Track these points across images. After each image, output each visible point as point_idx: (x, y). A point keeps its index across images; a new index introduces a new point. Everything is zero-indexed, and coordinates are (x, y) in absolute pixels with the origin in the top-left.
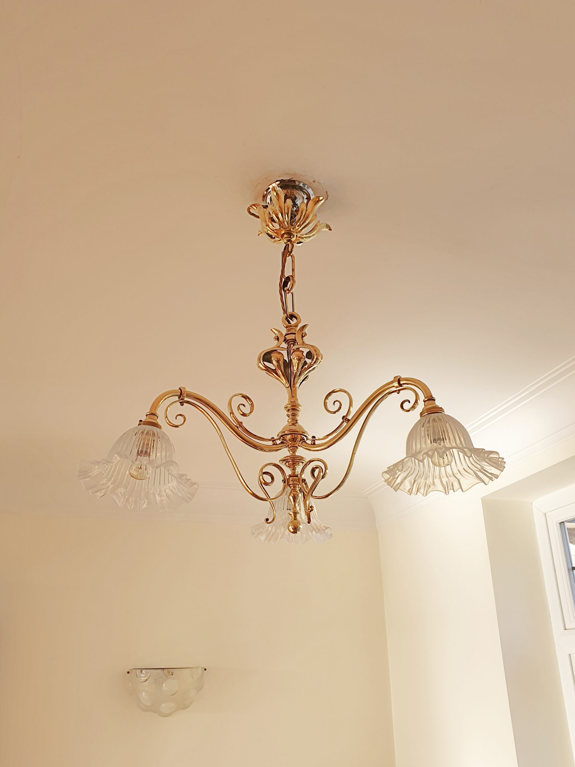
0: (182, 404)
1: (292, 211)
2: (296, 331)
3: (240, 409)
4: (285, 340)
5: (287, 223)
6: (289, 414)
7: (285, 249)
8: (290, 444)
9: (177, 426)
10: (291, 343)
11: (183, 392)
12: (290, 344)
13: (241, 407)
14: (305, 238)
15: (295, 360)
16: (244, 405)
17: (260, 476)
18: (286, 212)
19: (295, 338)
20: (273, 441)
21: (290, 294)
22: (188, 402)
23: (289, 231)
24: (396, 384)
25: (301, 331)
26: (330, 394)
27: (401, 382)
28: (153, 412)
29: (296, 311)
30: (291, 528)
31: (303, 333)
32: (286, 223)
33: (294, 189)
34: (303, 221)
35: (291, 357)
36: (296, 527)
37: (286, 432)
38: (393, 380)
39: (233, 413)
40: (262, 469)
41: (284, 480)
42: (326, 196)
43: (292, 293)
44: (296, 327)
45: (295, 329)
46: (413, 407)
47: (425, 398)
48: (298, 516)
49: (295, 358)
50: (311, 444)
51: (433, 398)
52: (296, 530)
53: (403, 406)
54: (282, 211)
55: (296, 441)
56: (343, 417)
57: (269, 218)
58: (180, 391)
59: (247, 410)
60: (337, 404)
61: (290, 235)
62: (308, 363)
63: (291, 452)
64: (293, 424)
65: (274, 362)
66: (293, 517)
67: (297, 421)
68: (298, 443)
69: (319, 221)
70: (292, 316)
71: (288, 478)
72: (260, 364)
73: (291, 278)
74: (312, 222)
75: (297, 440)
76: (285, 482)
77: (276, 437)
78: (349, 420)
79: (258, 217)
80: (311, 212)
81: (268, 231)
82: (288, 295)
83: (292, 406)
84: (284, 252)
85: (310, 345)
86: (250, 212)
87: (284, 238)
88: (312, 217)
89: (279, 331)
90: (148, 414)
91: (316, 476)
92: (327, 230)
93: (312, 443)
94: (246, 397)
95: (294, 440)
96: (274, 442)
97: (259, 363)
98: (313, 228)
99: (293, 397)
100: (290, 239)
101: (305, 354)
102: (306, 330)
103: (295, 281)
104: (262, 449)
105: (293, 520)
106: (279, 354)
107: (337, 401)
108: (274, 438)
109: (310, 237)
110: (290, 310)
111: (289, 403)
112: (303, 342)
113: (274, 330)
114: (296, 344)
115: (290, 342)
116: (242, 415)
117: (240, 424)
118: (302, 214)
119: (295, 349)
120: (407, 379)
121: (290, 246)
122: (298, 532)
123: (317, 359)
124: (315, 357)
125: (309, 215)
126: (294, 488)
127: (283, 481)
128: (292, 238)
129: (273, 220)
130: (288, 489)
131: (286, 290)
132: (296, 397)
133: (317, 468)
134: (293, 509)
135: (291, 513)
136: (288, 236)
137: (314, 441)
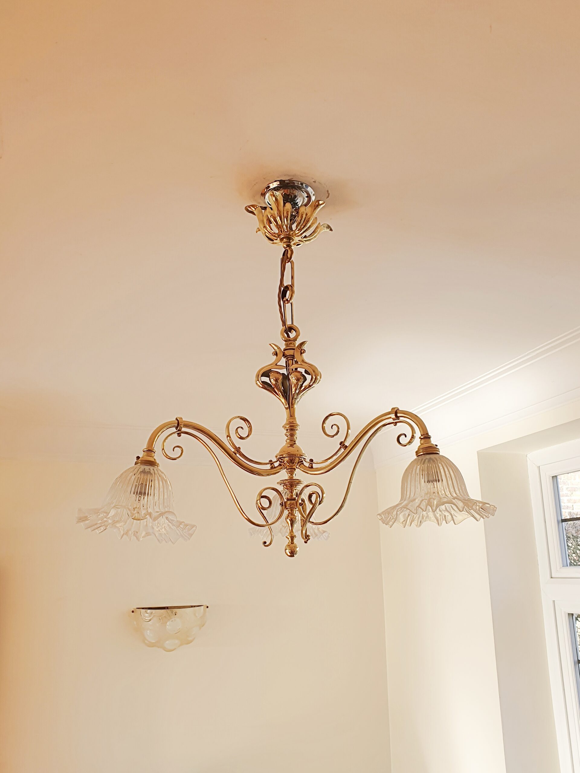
0: (179, 435)
1: (292, 215)
2: (295, 346)
3: (238, 433)
4: (283, 355)
5: (287, 226)
6: (288, 434)
7: (284, 255)
8: (288, 465)
9: (175, 459)
10: (289, 358)
11: (180, 423)
13: (239, 430)
14: (304, 242)
16: (242, 428)
17: (258, 500)
18: (285, 216)
19: (294, 354)
20: (271, 464)
21: (290, 304)
22: (185, 433)
23: (288, 236)
24: (393, 416)
25: (300, 349)
26: (327, 418)
27: (398, 414)
28: (149, 449)
29: (295, 324)
30: (288, 551)
32: (285, 227)
33: (294, 189)
34: (304, 225)
36: (293, 551)
37: (284, 456)
38: (390, 410)
39: (230, 437)
40: (261, 493)
41: (282, 503)
42: (327, 194)
43: (291, 303)
44: (294, 341)
45: (294, 344)
46: (410, 442)
47: (421, 435)
48: (295, 541)
50: (309, 467)
51: (429, 437)
52: (293, 554)
53: (399, 439)
54: (281, 216)
55: (294, 463)
56: (341, 443)
57: (267, 220)
58: (177, 421)
59: (244, 434)
60: (335, 428)
61: (290, 240)
63: (289, 474)
64: (292, 446)
65: (273, 380)
66: (290, 540)
67: (295, 441)
68: (296, 465)
69: (320, 223)
70: (290, 329)
71: (286, 502)
72: (258, 381)
73: (290, 288)
74: (313, 226)
75: (295, 461)
76: (282, 506)
77: (274, 460)
78: (346, 447)
80: (311, 216)
82: (287, 305)
83: (290, 427)
84: (283, 257)
85: (308, 364)
86: (247, 210)
87: (283, 242)
88: (313, 220)
89: (279, 348)
90: (145, 450)
91: (313, 502)
92: (328, 230)
93: (310, 466)
94: (245, 420)
96: (273, 465)
97: (257, 380)
98: (313, 232)
99: (292, 416)
100: (289, 243)
102: (305, 347)
103: (294, 292)
104: (259, 474)
105: (290, 544)
106: (277, 374)
107: (335, 425)
108: (272, 461)
109: (310, 240)
110: (289, 323)
111: (287, 423)
112: (303, 360)
113: (272, 344)
114: (295, 361)
116: (239, 438)
117: (238, 450)
118: (302, 217)
120: (404, 412)
121: (289, 252)
122: (295, 555)
123: (316, 378)
124: (315, 375)
125: (309, 218)
126: (291, 511)
127: (280, 504)
130: (286, 512)
131: (285, 301)
132: (294, 416)
133: (313, 493)
134: (290, 533)
135: (288, 537)
136: (287, 240)
137: (311, 464)
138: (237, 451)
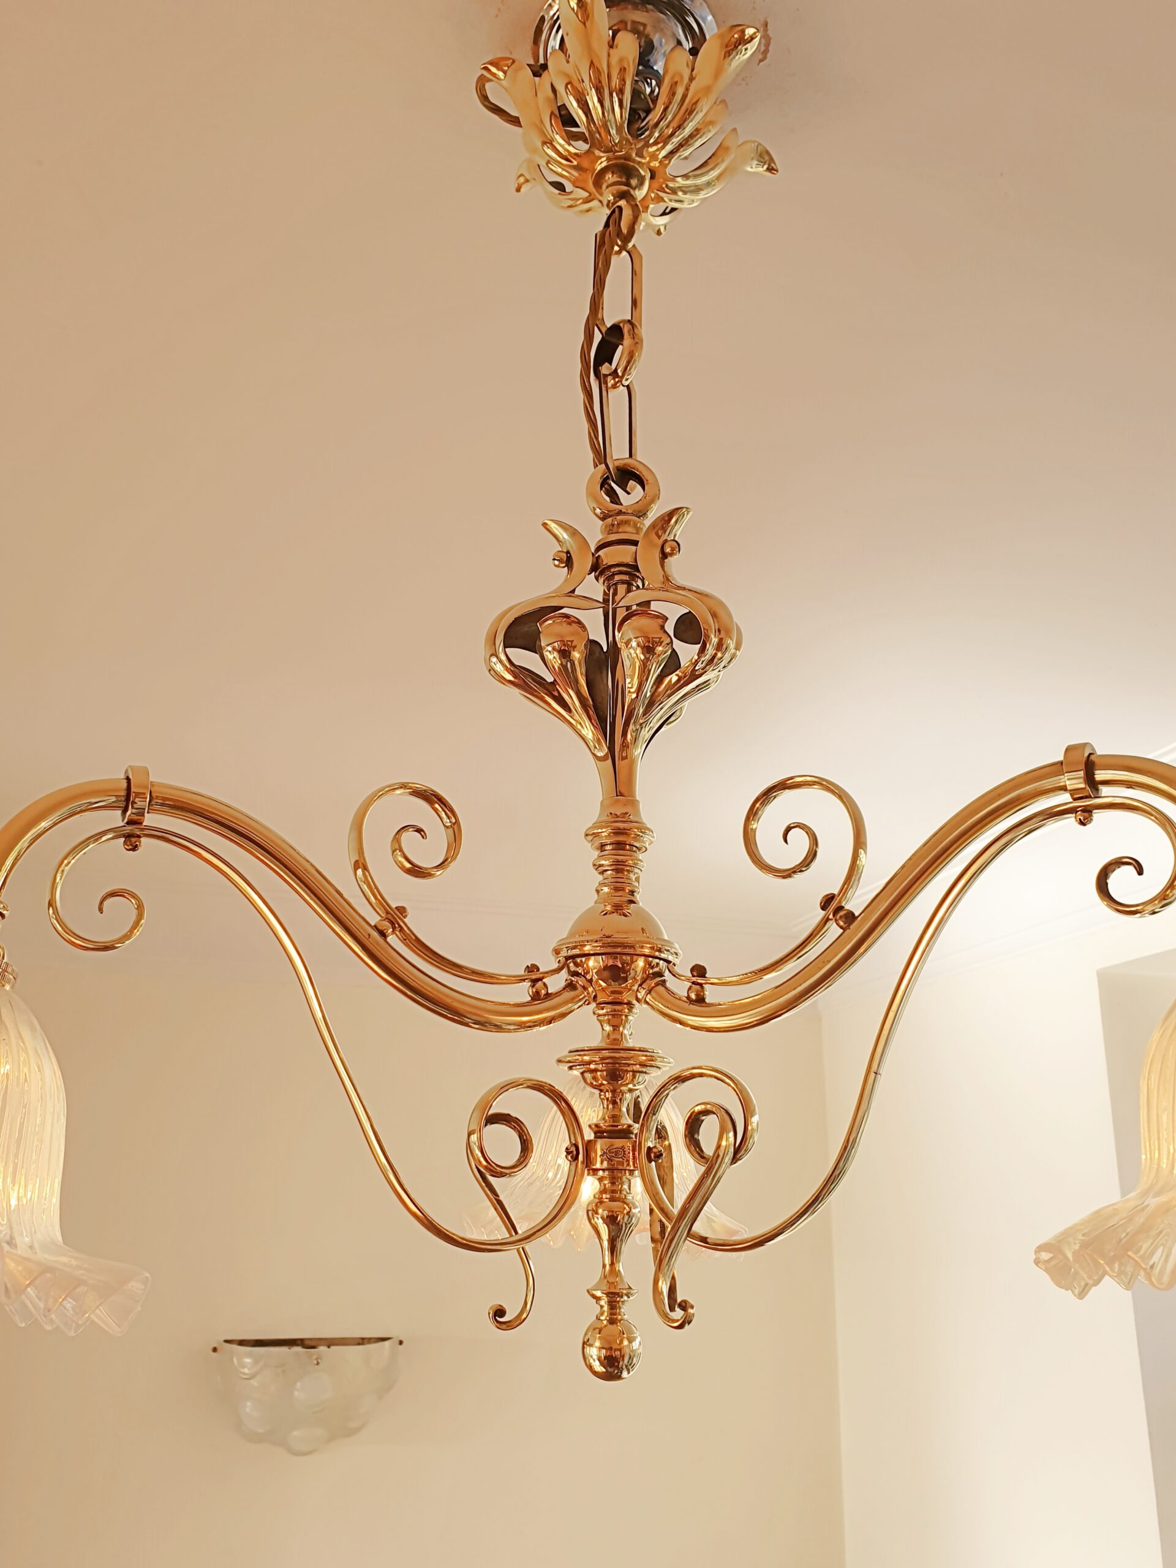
0: (131, 841)
1: (636, 94)
2: (638, 530)
3: (401, 850)
4: (595, 568)
5: (619, 130)
6: (603, 862)
7: (607, 225)
8: (603, 989)
9: (102, 948)
10: (617, 578)
11: (140, 794)
12: (616, 584)
13: (409, 839)
14: (680, 193)
15: (632, 651)
16: (419, 831)
17: (472, 1133)
18: (613, 84)
19: (636, 561)
20: (534, 982)
21: (622, 390)
22: (163, 836)
23: (623, 161)
24: (1074, 781)
25: (660, 533)
26: (767, 795)
27: (1097, 772)
29: (640, 455)
30: (593, 1352)
31: (666, 541)
32: (613, 129)
33: (650, 7)
34: (675, 124)
35: (618, 635)
36: (617, 1352)
37: (587, 949)
38: (1060, 757)
39: (365, 868)
40: (486, 1102)
41: (573, 1149)
43: (628, 387)
44: (639, 517)
45: (635, 525)
46: (1162, 899)
48: (628, 1310)
49: (629, 641)
50: (688, 997)
52: (616, 1366)
53: (1107, 884)
54: (600, 82)
55: (626, 980)
56: (827, 900)
57: (552, 113)
58: (124, 784)
59: (425, 853)
60: (799, 841)
61: (629, 178)
62: (684, 662)
63: (608, 1028)
64: (618, 908)
65: (552, 656)
66: (606, 1308)
67: (632, 893)
68: (635, 988)
69: (735, 130)
70: (627, 475)
71: (589, 1141)
72: (494, 659)
73: (626, 329)
74: (709, 131)
76: (576, 1158)
77: (547, 963)
78: (850, 917)
79: (515, 121)
80: (707, 90)
81: (548, 162)
82: (612, 393)
83: (615, 834)
84: (603, 234)
85: (689, 590)
86: (484, 98)
87: (604, 186)
88: (711, 107)
89: (574, 533)
91: (709, 1151)
92: (762, 169)
93: (693, 996)
94: (430, 797)
95: (616, 974)
96: (539, 985)
97: (492, 655)
98: (713, 155)
99: (622, 795)
100: (625, 188)
101: (670, 627)
102: (679, 531)
103: (642, 341)
104: (480, 1023)
105: (605, 1321)
106: (570, 624)
107: (799, 826)
108: (538, 970)
109: (697, 189)
110: (618, 453)
111: (605, 818)
112: (667, 579)
113: (553, 526)
114: (640, 584)
115: (614, 575)
116: (408, 871)
117: (395, 917)
118: (674, 94)
119: (634, 608)
121: (627, 213)
122: (625, 1374)
123: (719, 646)
124: (715, 640)
125: (700, 97)
126: (613, 1183)
127: (567, 1151)
128: (634, 189)
129: (567, 120)
130: (589, 1187)
131: (606, 376)
132: (632, 794)
133: (706, 1112)
134: (605, 1277)
135: (598, 1293)
136: (621, 178)
137: (698, 987)
138: (392, 923)
